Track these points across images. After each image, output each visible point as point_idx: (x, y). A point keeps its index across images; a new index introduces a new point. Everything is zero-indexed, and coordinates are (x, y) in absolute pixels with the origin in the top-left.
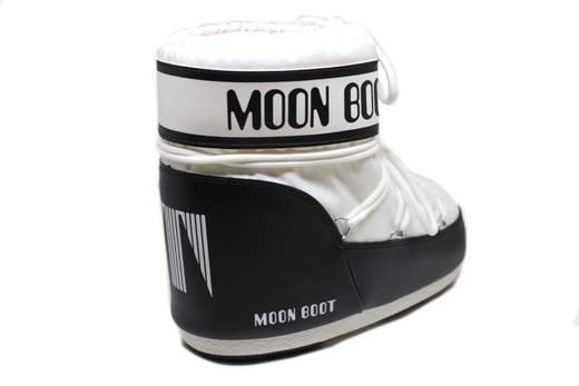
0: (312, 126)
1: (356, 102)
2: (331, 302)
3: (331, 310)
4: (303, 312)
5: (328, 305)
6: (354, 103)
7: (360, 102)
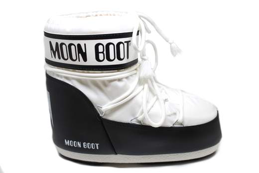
0: (79, 61)
1: (103, 52)
2: (97, 145)
3: (98, 148)
4: (84, 145)
5: (96, 145)
6: (101, 53)
7: (105, 52)
